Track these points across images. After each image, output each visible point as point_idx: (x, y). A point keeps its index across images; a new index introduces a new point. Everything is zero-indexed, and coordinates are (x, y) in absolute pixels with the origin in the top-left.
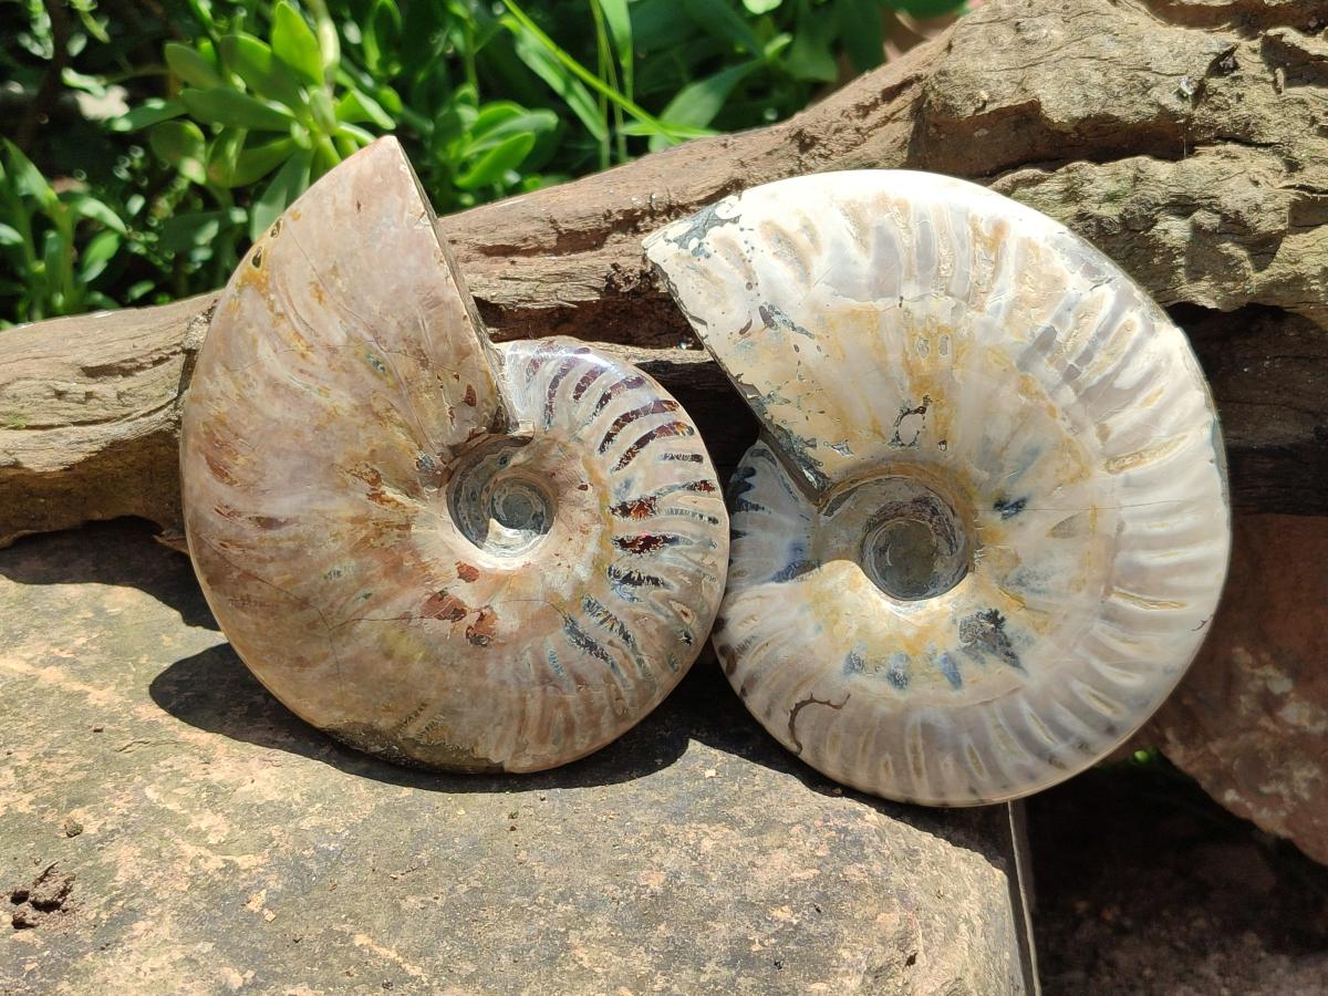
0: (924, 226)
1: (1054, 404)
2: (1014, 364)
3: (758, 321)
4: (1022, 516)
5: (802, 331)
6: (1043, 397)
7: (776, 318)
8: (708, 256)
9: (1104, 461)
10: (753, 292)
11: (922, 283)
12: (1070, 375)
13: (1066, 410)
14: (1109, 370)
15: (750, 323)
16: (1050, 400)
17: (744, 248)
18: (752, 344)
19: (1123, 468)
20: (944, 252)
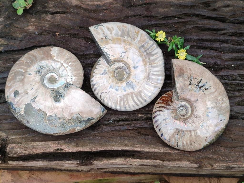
0: (128, 29)
1: (143, 54)
2: (138, 48)
3: (104, 38)
4: (137, 69)
5: (110, 40)
6: (142, 53)
7: (107, 38)
8: (98, 29)
9: (149, 63)
10: (104, 34)
11: (127, 36)
12: (146, 51)
13: (145, 55)
14: (151, 51)
15: (103, 38)
16: (142, 54)
17: (103, 29)
18: (103, 40)
19: (151, 64)
20: (131, 33)
